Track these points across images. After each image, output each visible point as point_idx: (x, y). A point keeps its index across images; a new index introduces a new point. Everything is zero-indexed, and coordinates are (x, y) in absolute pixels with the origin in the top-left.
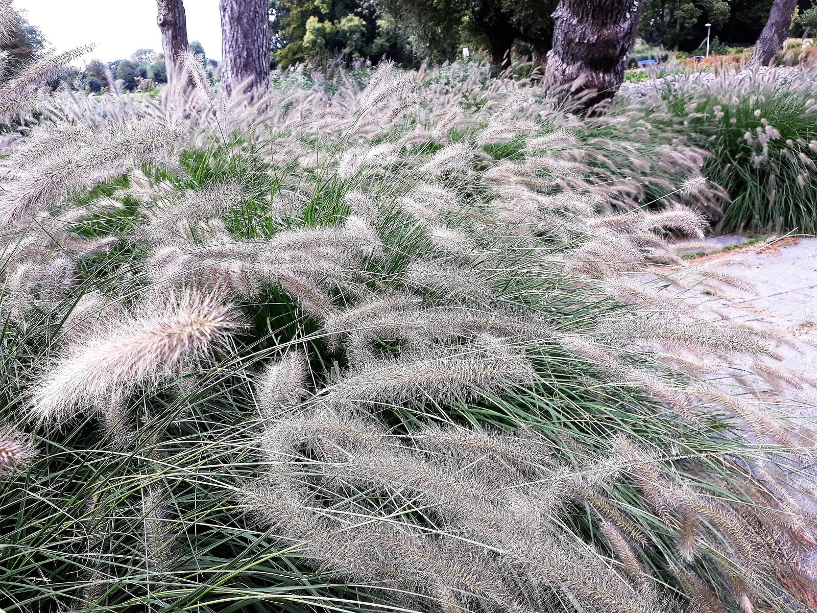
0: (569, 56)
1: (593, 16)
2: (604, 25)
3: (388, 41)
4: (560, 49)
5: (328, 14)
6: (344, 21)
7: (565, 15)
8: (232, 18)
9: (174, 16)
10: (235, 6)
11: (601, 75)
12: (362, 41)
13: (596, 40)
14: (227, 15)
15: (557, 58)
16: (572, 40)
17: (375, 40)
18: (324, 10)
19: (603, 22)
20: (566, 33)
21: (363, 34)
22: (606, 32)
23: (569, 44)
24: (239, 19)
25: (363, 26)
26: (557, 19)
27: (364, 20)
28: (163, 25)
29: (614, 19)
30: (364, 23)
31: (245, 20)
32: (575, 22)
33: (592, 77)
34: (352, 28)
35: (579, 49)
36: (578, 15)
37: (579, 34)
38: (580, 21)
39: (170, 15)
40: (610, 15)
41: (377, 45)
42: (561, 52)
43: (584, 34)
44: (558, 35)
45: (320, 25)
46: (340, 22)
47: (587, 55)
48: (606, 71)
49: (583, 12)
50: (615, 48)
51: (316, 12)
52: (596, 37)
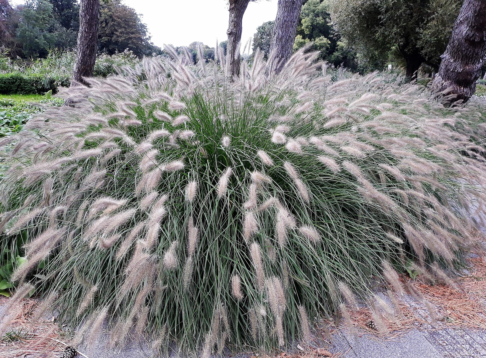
0: (446, 77)
1: (462, 60)
2: (467, 64)
3: (342, 54)
4: (442, 73)
5: (309, 34)
6: (317, 40)
7: (447, 57)
8: (278, 38)
9: (236, 30)
10: (280, 32)
11: (462, 88)
12: (326, 53)
13: (462, 71)
14: (275, 36)
15: (440, 77)
16: (449, 70)
17: (334, 53)
18: (307, 32)
19: (467, 62)
20: (446, 66)
21: (327, 49)
22: (467, 68)
23: (447, 71)
24: (281, 39)
25: (329, 44)
26: (443, 58)
27: (330, 41)
28: (229, 34)
29: (473, 62)
30: (329, 42)
31: (284, 40)
32: (452, 61)
33: (457, 89)
34: (322, 45)
35: (452, 74)
36: (454, 58)
37: (453, 67)
38: (455, 61)
39: (235, 30)
40: (471, 60)
41: (335, 56)
42: (443, 75)
43: (456, 67)
44: (442, 66)
45: (303, 40)
46: (315, 40)
47: (456, 78)
48: (465, 87)
49: (457, 57)
50: (471, 76)
51: (301, 33)
52: (462, 69)
